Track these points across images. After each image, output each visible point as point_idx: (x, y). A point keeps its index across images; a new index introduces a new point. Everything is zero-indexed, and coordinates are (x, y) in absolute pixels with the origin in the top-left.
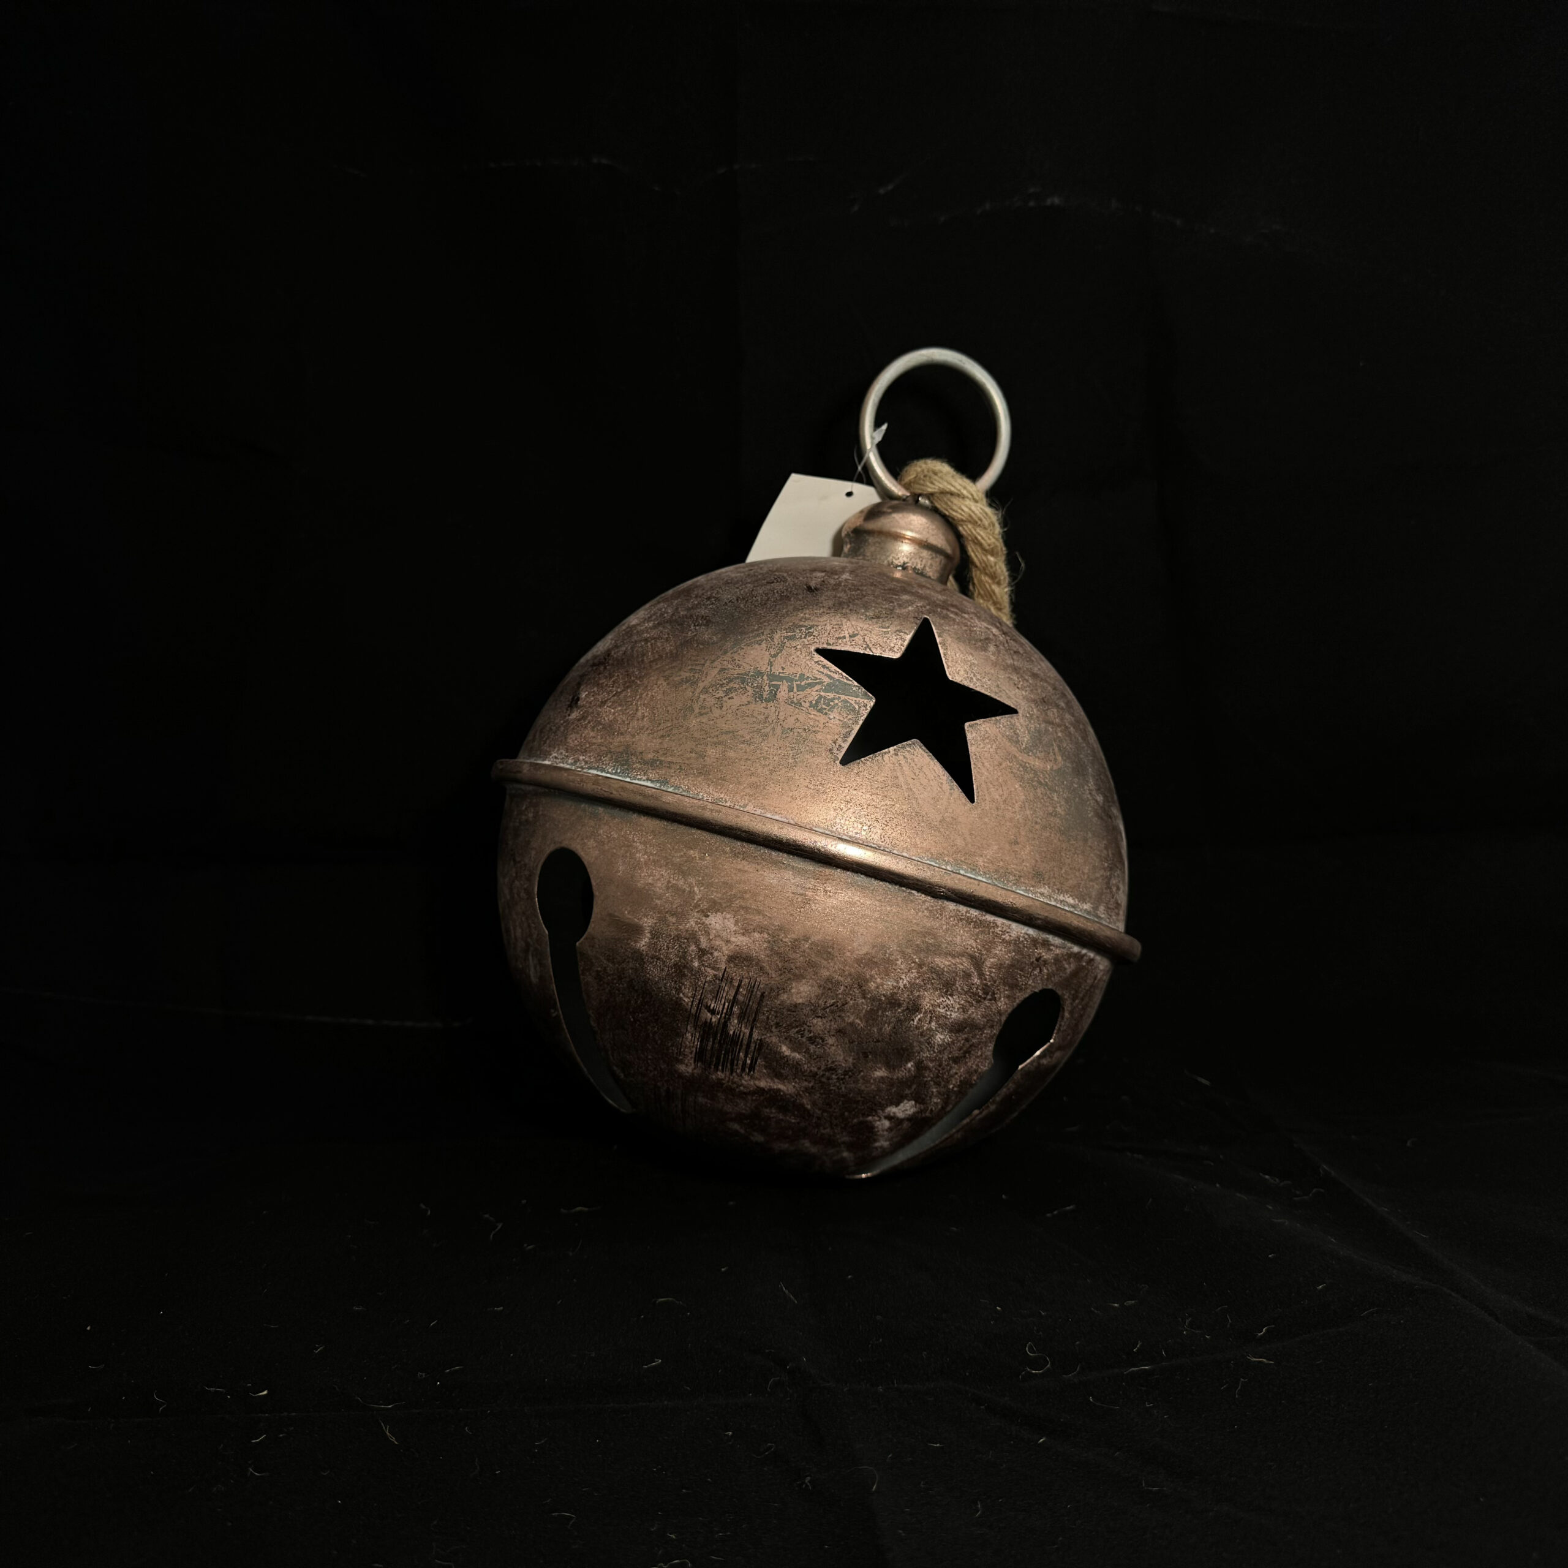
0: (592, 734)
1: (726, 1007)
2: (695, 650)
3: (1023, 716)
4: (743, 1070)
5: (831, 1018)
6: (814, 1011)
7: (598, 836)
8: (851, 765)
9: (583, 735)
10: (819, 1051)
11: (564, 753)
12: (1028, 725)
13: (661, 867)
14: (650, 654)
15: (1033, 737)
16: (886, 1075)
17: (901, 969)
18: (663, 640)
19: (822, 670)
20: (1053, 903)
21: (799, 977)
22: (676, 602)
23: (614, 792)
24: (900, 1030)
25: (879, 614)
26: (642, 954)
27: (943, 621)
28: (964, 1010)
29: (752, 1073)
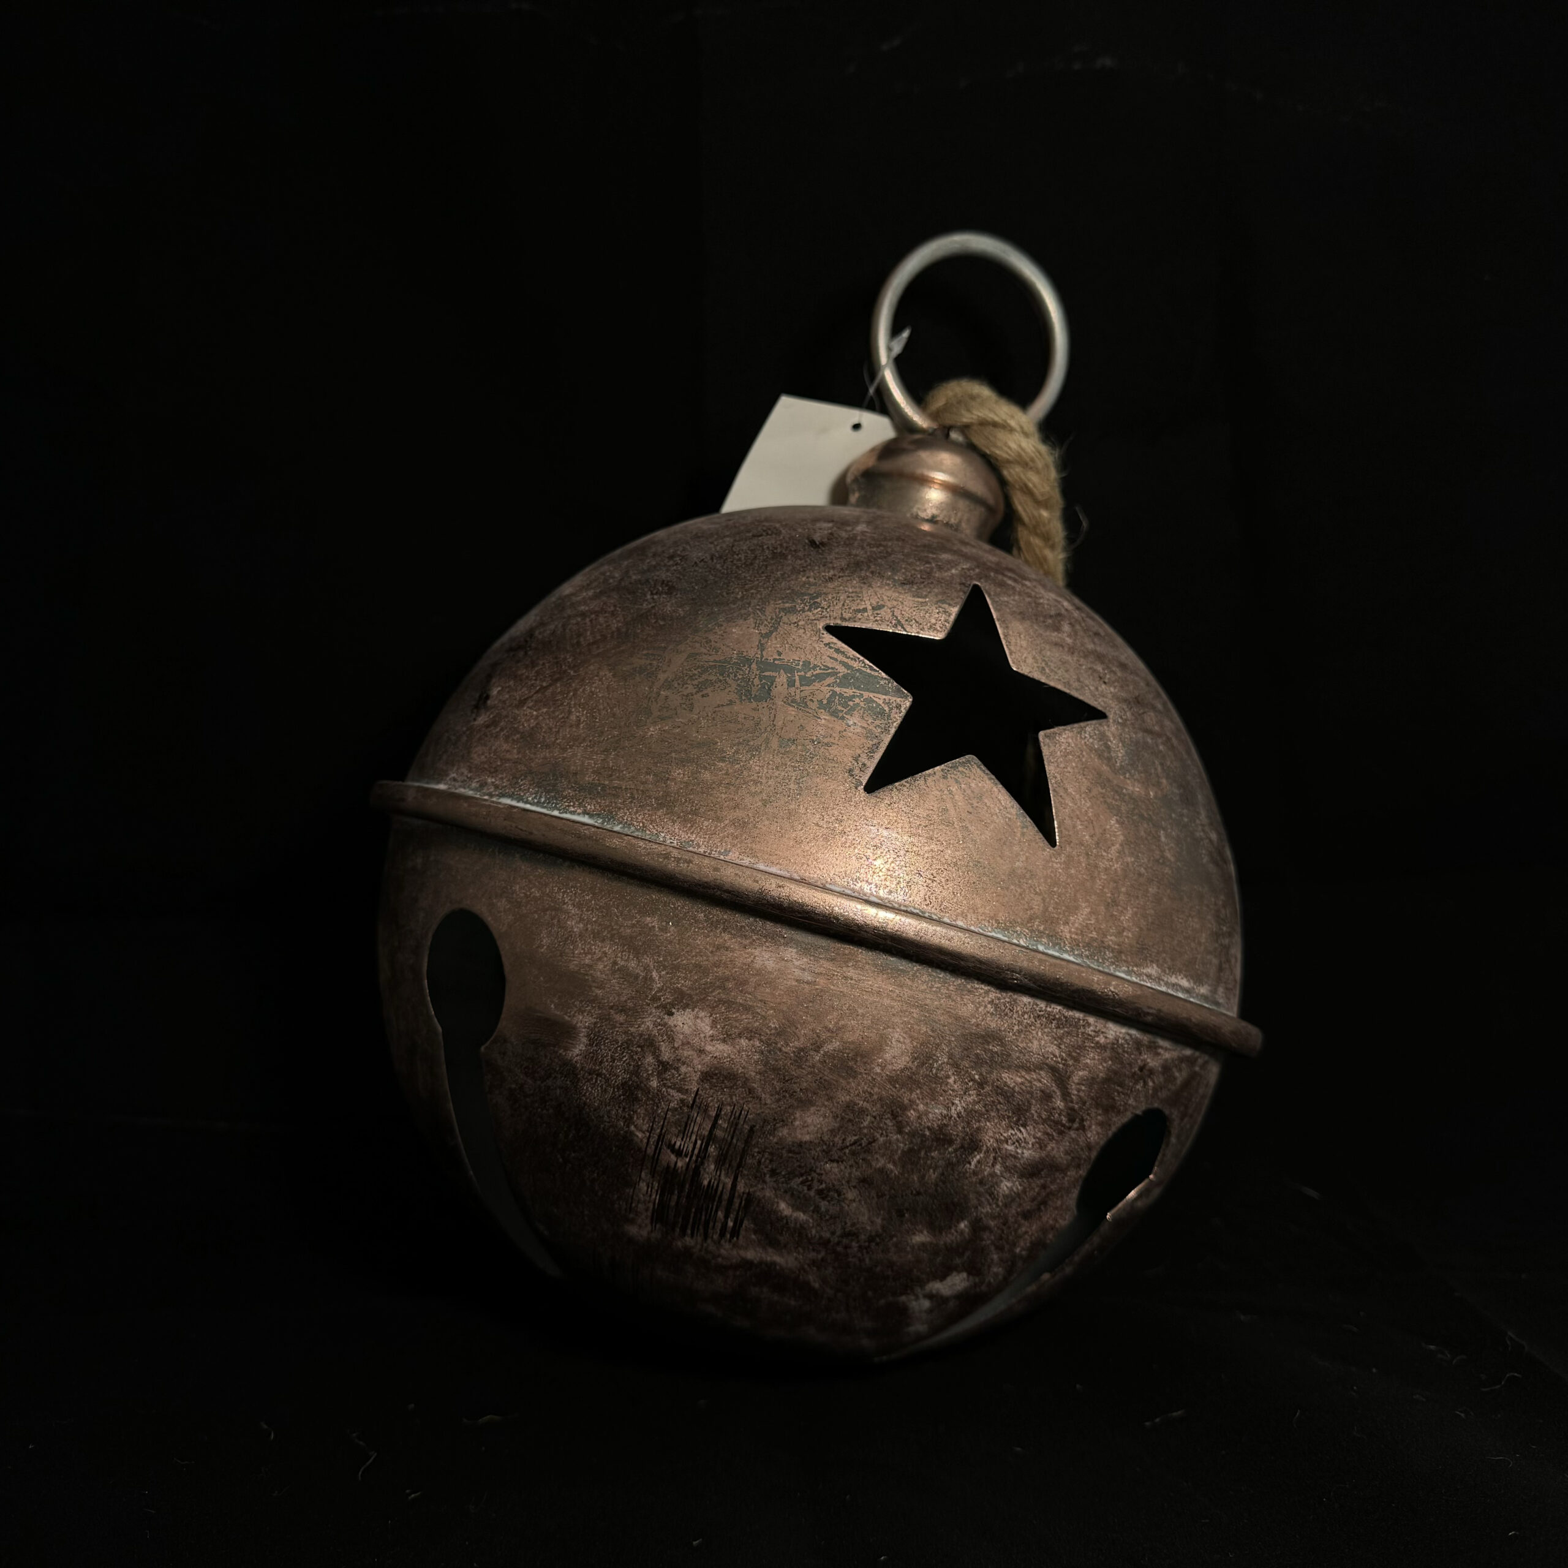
0: (505, 746)
1: (698, 1145)
2: (653, 627)
3: (1114, 721)
4: (722, 1235)
5: (851, 1162)
6: (827, 1153)
7: (512, 894)
8: (881, 793)
9: (493, 748)
10: (834, 1210)
11: (466, 772)
12: (1121, 735)
13: (603, 941)
14: (589, 633)
15: (1129, 751)
16: (928, 1239)
17: (953, 1090)
18: (607, 615)
19: (835, 655)
20: (1164, 989)
21: (805, 1104)
22: (626, 563)
23: (535, 832)
24: (951, 1177)
25: (912, 579)
26: (575, 1067)
27: (999, 589)
28: (1041, 1145)
29: (735, 1239)
